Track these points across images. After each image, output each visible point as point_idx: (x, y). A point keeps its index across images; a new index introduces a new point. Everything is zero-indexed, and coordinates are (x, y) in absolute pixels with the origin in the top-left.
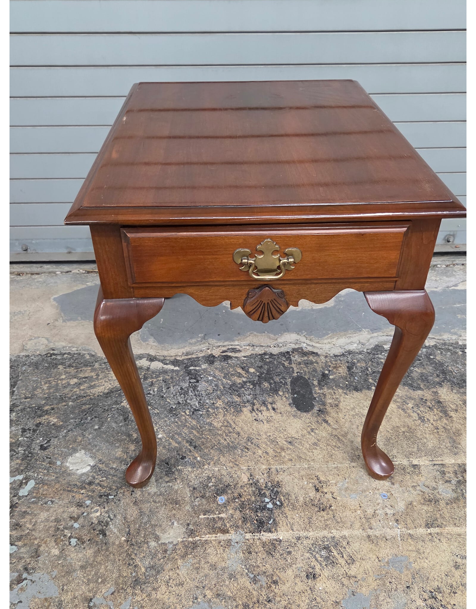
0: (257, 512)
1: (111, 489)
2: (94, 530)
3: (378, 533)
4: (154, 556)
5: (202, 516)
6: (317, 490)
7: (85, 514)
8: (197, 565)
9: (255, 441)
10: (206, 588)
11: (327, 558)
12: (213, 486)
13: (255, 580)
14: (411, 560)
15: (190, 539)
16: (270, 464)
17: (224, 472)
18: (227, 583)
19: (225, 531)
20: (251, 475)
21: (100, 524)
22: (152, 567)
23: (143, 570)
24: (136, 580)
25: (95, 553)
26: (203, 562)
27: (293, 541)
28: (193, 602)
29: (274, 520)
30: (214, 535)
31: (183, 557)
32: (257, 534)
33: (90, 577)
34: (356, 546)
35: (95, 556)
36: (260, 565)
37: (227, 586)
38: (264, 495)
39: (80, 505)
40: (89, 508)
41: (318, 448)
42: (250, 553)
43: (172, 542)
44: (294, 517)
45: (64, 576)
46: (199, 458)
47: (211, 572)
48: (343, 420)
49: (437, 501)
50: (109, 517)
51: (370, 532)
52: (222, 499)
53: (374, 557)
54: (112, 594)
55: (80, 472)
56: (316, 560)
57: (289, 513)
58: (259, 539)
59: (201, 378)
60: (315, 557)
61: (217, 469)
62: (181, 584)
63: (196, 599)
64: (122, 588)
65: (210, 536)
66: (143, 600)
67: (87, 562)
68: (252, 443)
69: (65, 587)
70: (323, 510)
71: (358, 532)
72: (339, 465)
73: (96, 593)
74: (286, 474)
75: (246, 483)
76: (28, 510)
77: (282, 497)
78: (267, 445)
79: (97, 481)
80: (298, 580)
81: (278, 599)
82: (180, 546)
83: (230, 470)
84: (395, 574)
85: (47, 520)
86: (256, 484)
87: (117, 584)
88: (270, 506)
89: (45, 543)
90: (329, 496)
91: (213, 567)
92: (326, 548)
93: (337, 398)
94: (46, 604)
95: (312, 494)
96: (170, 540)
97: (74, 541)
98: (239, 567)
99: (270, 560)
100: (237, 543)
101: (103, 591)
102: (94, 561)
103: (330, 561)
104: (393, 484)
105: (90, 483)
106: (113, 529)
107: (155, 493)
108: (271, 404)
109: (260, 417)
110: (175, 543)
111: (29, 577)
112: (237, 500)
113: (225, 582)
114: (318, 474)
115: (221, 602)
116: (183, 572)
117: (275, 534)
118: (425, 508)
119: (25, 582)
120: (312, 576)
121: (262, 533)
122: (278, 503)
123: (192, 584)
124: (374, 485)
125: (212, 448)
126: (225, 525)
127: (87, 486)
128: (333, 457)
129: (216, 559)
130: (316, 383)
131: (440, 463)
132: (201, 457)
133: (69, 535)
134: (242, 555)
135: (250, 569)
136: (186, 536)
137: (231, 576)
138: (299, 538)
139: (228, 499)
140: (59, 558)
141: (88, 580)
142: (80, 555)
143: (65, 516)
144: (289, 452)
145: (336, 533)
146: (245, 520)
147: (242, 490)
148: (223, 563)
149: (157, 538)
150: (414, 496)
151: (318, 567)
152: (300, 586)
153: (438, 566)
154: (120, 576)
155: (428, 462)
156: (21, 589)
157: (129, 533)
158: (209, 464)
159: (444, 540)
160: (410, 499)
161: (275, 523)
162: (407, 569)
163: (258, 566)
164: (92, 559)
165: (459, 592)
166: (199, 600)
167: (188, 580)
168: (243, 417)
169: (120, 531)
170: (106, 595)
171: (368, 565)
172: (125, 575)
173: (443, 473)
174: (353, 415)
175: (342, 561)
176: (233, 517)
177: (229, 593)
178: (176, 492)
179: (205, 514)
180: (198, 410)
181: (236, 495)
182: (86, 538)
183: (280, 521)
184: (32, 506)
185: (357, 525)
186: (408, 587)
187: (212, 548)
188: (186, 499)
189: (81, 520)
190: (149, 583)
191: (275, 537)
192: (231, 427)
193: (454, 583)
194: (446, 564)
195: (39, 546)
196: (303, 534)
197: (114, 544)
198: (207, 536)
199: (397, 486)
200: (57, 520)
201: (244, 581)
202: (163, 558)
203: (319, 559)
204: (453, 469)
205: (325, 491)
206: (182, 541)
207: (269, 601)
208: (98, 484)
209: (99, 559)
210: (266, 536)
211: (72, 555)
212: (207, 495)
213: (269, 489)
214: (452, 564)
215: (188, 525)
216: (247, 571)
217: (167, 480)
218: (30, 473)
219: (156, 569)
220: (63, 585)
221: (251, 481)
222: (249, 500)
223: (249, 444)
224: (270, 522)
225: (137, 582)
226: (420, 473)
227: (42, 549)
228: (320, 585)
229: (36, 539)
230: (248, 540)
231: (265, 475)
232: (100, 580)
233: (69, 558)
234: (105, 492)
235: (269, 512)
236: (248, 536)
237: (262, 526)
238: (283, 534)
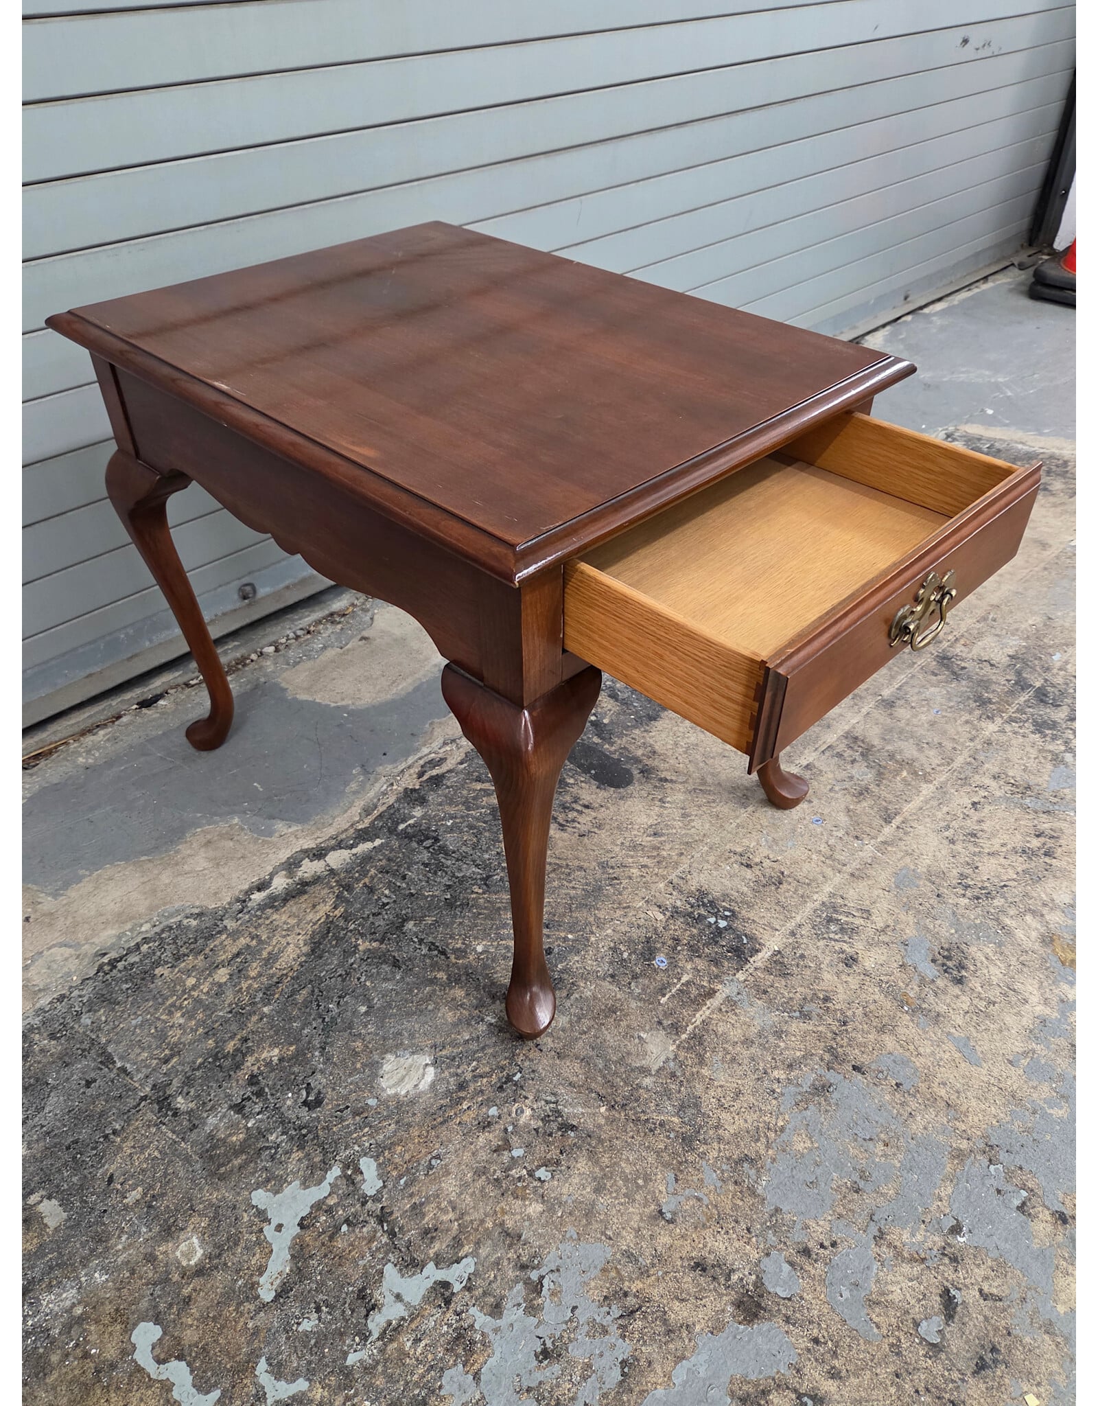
0: (717, 942)
1: (503, 1068)
2: (550, 1135)
3: (855, 865)
4: (667, 1093)
5: (663, 1000)
6: (749, 866)
7: (510, 1129)
8: (728, 1057)
9: (612, 862)
10: (769, 1071)
11: (843, 930)
12: (630, 954)
13: (806, 1016)
14: (913, 867)
15: (684, 1036)
16: (664, 877)
17: (624, 928)
18: (782, 1045)
19: (711, 993)
20: (660, 907)
21: (549, 1121)
22: (682, 1107)
23: (676, 1120)
24: (683, 1139)
25: (590, 1159)
26: (730, 1048)
27: (791, 941)
28: (775, 1098)
29: (746, 936)
30: (704, 1008)
31: (701, 1061)
32: (747, 967)
33: (624, 1190)
34: (852, 894)
35: (597, 1162)
36: (791, 995)
37: (787, 1048)
38: (701, 918)
39: (486, 1125)
40: (504, 1117)
41: (693, 818)
42: (765, 992)
43: (668, 1059)
44: (762, 915)
45: (589, 1223)
46: (570, 936)
47: (753, 1050)
48: (681, 765)
49: (867, 789)
50: (547, 1102)
51: (848, 869)
52: (661, 961)
53: (881, 891)
54: (677, 1180)
55: (424, 1085)
56: (836, 940)
57: (751, 915)
58: (756, 969)
59: (436, 831)
60: (831, 939)
61: (609, 931)
62: (738, 1094)
63: (774, 1091)
64: (681, 1163)
65: (701, 1012)
66: (720, 1151)
67: (595, 1179)
68: (612, 868)
69: (608, 1233)
70: (780, 883)
71: (838, 878)
72: (738, 821)
73: (655, 1199)
74: (695, 874)
75: (664, 920)
76: (416, 1200)
77: (724, 904)
78: (632, 857)
79: (469, 1076)
80: (844, 977)
81: (849, 1013)
82: (682, 1054)
83: (626, 920)
84: (915, 891)
85: (465, 1185)
86: (677, 912)
87: (666, 1165)
88: (723, 924)
89: (504, 1212)
90: (767, 863)
91: (748, 1042)
92: (830, 920)
93: (644, 743)
94: (613, 1274)
95: (748, 874)
96: (663, 1058)
97: (542, 1173)
98: (774, 1017)
99: (794, 981)
100: (738, 994)
101: (662, 1188)
102: (602, 1169)
103: (849, 931)
104: (810, 802)
105: (462, 1086)
106: (574, 1111)
107: (570, 1022)
108: (575, 802)
109: (583, 828)
110: (672, 1057)
111: (543, 1271)
112: (679, 948)
113: (779, 1047)
114: (728, 847)
115: (801, 1070)
116: (722, 1078)
117: (765, 950)
118: (865, 804)
119: (546, 1282)
120: (850, 961)
121: (751, 960)
122: (727, 913)
123: (749, 1082)
124: (796, 817)
125: (571, 911)
126: (703, 986)
127: (462, 1094)
128: (721, 816)
129: (739, 1031)
130: (596, 740)
131: (825, 747)
132: (571, 932)
133: (525, 1172)
134: (759, 1002)
135: (786, 1007)
136: (674, 1037)
137: (779, 1034)
138: (793, 934)
139: (667, 954)
140: (551, 1210)
141: (626, 1195)
142: (576, 1180)
143: (483, 1155)
144: (668, 847)
145: (820, 898)
146: (715, 962)
147: (671, 932)
148: (753, 1028)
149: (645, 1071)
150: (842, 800)
151: (845, 947)
152: (854, 982)
153: (937, 853)
154: (658, 1153)
155: (814, 754)
156: (553, 1294)
157: (601, 1098)
158: (592, 933)
159: (915, 824)
160: (843, 806)
161: (751, 938)
162: (919, 878)
163: (791, 998)
164: (597, 1170)
165: (979, 864)
166: (778, 1090)
167: (739, 1082)
168: (560, 844)
169: (585, 1105)
170: (671, 1190)
171: (883, 905)
172: (662, 1146)
173: (840, 755)
174: (685, 752)
175: (860, 921)
176: (699, 971)
177: (798, 1054)
178: (595, 998)
179: (664, 995)
180: (489, 877)
181: (670, 942)
182: (554, 1153)
183: (754, 931)
184: (414, 1189)
185: (829, 872)
186: (938, 896)
187: (721, 1024)
188: (618, 996)
189: (514, 1140)
190: (701, 1127)
191: (769, 954)
192: (561, 867)
193: (967, 859)
194: (941, 846)
195: (502, 1224)
196: (791, 925)
197: (599, 1127)
198: (698, 1015)
199: (816, 801)
200: (480, 1172)
201: (796, 1027)
202: (681, 1086)
203: (837, 937)
204: (843, 746)
205: (757, 860)
206: (678, 1047)
207: (845, 1023)
208: (475, 1077)
209: (605, 1160)
210: (760, 959)
211: (565, 1191)
212: (638, 970)
213: (699, 906)
214: (946, 842)
215: (660, 1023)
216: (786, 1014)
217: (564, 995)
218: (343, 1154)
219: (690, 1105)
220: (603, 1233)
221: (668, 914)
222: (692, 936)
223: (611, 871)
224: (745, 941)
225: (687, 1141)
226: (821, 771)
227: (509, 1224)
228: (868, 963)
229: (482, 1222)
230: (745, 980)
231: (674, 893)
232: (640, 1182)
233: (564, 1198)
234: (499, 1079)
235: (730, 931)
236: (741, 976)
237: (741, 952)
238: (772, 943)
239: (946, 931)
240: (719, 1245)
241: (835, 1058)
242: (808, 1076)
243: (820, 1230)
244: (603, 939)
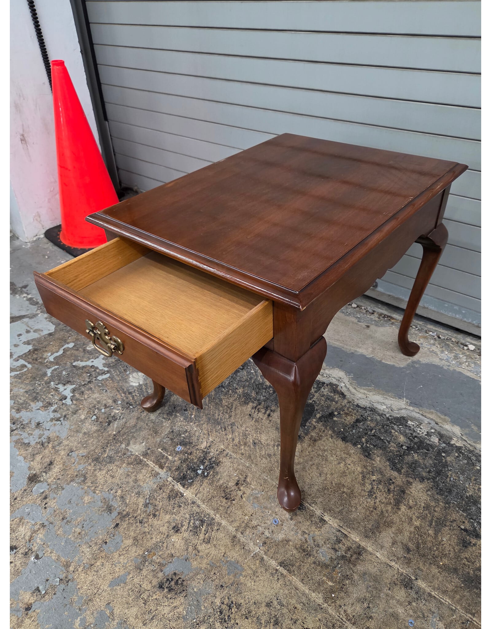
0: (189, 469)
1: (136, 403)
2: (108, 418)
3: (243, 539)
4: (117, 452)
5: (160, 450)
6: (237, 484)
7: (112, 407)
8: (130, 474)
9: (234, 427)
10: (121, 489)
11: (196, 527)
12: (183, 437)
13: (146, 505)
14: (243, 574)
15: (142, 458)
16: (227, 448)
17: (197, 434)
18: (133, 495)
19: (161, 467)
20: (209, 446)
21: (113, 418)
22: (110, 457)
23: (106, 455)
24: (98, 458)
25: (96, 430)
26: (134, 474)
27: (189, 501)
28: (108, 490)
29: (192, 482)
30: (154, 465)
31: (129, 464)
32: (175, 482)
33: (83, 441)
34: (221, 535)
35: (95, 432)
36: (158, 500)
37: (131, 496)
38: (203, 463)
39: (115, 401)
40: (117, 406)
41: (269, 459)
42: (160, 489)
43: (132, 452)
44: (205, 489)
45: (74, 432)
46: (193, 416)
47: (132, 483)
48: (308, 453)
49: (309, 555)
50: (120, 417)
51: (239, 535)
52: (179, 448)
53: (224, 551)
54: (82, 456)
55: (132, 384)
56: (189, 523)
57: (205, 484)
58: (173, 485)
59: (247, 368)
60: (190, 521)
61: (195, 429)
62: (113, 477)
63: (112, 490)
64: (89, 457)
65: (152, 463)
66: (90, 470)
67: (89, 432)
68: (232, 428)
69: (69, 437)
70: (226, 499)
71: (232, 529)
72: (269, 480)
73: (77, 450)
74: (230, 460)
75: (202, 449)
76: (93, 388)
77: (212, 472)
78: (239, 435)
79: (134, 394)
80: (167, 525)
81: (146, 525)
82: (133, 457)
83: (201, 435)
84: (224, 572)
85: (95, 399)
86: (206, 453)
87: (89, 453)
88: (200, 472)
89: (83, 410)
90: (240, 493)
91: (136, 481)
92: (202, 522)
93: (321, 436)
94: (56, 439)
95: (231, 484)
96: (132, 450)
97: (95, 417)
98: (147, 492)
99: (166, 502)
100: (161, 478)
101: (81, 452)
102: (92, 434)
103: (195, 530)
104: (291, 519)
105: (130, 393)
106: (115, 424)
107: (152, 420)
108: (271, 411)
109: (255, 415)
110: (133, 453)
111: (62, 421)
112: (186, 455)
113: (132, 493)
114: (249, 475)
115: (120, 501)
116: (120, 471)
117: (184, 490)
118: (295, 552)
119: (59, 422)
120: (176, 529)
121: (179, 484)
122: (206, 474)
123: (116, 481)
124: (277, 510)
125: (206, 415)
126: (165, 464)
127: (127, 394)
128: (272, 472)
129: (142, 478)
130: (318, 416)
131: (346, 533)
132: (195, 416)
133: (96, 413)
134: (155, 486)
135: (152, 497)
136: (141, 454)
137: (138, 494)
138: (193, 503)
139: (183, 450)
140: (81, 421)
141: (81, 441)
142: (90, 427)
143: (104, 402)
144: (246, 448)
145: (217, 518)
146: (178, 469)
147: (195, 451)
148: (142, 483)
149: (128, 444)
150: (296, 538)
151: (185, 527)
152: (164, 529)
153: (257, 592)
154: (94, 450)
155: (336, 525)
156: (55, 424)
157: (119, 432)
158: (195, 423)
159: (281, 582)
160: (291, 538)
161: (191, 484)
162: (235, 576)
163: (156, 500)
164: (92, 432)
165: (250, 621)
166: (112, 492)
167: (118, 477)
168: (244, 408)
169: (117, 427)
170: (79, 455)
171: (213, 552)
172: (96, 451)
173: (339, 541)
174: (319, 455)
175: (202, 536)
176: (174, 462)
177: (128, 501)
178: (162, 427)
179: (162, 450)
180: (224, 387)
181: (189, 451)
182: (100, 420)
183: (195, 485)
184: (97, 387)
185: (236, 524)
186: (222, 586)
187: (146, 471)
188: (162, 434)
189: (108, 409)
190: (101, 464)
191: (182, 491)
192: (231, 409)
193: (254, 613)
194: (263, 596)
195: (80, 409)
196: (199, 502)
197: (108, 432)
198: (151, 462)
199: (293, 522)
200: (99, 402)
201: (141, 501)
202: (120, 457)
203: (191, 524)
204: (350, 545)
205: (242, 488)
206: (137, 456)
207: (141, 522)
208: (133, 396)
209: (95, 435)
210: (179, 487)
211: (87, 424)
212: (175, 440)
213: (210, 462)
214: (267, 600)
215: (149, 449)
216: (148, 497)
217: (165, 417)
218: (112, 370)
219: (111, 460)
220: (70, 436)
221: (205, 450)
222: (193, 459)
223: (229, 427)
224: (189, 481)
225: (97, 460)
226: (321, 527)
227: (79, 411)
228: (175, 538)
229: (82, 405)
230: (167, 481)
231: (218, 452)
232: (85, 445)
233: (84, 424)
234: (131, 402)
235: (195, 475)
236: (170, 479)
237: (183, 479)
238: (188, 493)
239: (196, 585)
240: (56, 469)
241: (123, 516)
242: (116, 504)
243: (52, 504)
244: (193, 427)
